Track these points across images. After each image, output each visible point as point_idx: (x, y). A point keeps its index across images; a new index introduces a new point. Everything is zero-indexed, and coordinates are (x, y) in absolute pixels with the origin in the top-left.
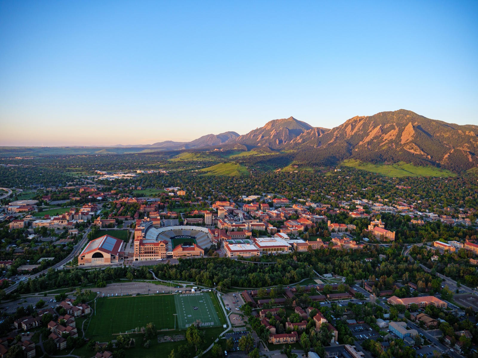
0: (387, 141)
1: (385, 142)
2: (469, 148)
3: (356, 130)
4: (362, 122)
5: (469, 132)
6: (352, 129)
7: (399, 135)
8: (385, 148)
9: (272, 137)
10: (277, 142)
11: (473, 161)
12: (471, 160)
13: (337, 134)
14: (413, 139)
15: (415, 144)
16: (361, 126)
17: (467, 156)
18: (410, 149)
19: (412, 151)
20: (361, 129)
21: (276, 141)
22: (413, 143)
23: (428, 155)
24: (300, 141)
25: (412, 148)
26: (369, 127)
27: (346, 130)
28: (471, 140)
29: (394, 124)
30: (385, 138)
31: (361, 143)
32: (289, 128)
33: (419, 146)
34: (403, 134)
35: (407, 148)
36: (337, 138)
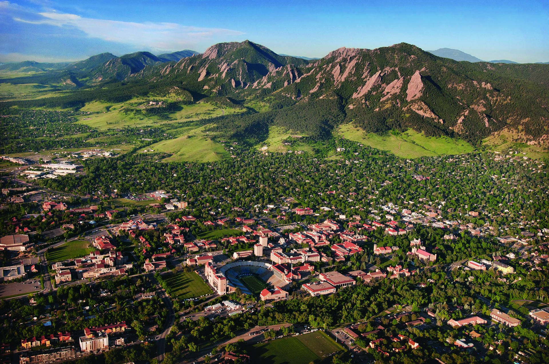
0: (389, 96)
1: (387, 97)
2: (485, 106)
3: (346, 74)
4: (354, 62)
5: (485, 85)
6: (342, 72)
7: (404, 88)
8: (388, 106)
9: (224, 75)
10: (233, 84)
11: (490, 125)
12: (487, 125)
13: (321, 79)
14: (422, 94)
15: (425, 103)
16: (353, 69)
17: (483, 118)
18: (418, 110)
19: (421, 113)
20: (353, 73)
21: (231, 83)
22: (423, 101)
23: (440, 118)
24: (269, 85)
25: (421, 109)
26: (364, 71)
27: (333, 73)
28: (488, 95)
29: (397, 69)
30: (386, 91)
31: (355, 96)
32: (248, 61)
33: (429, 106)
34: (409, 87)
35: (415, 108)
36: (322, 84)
